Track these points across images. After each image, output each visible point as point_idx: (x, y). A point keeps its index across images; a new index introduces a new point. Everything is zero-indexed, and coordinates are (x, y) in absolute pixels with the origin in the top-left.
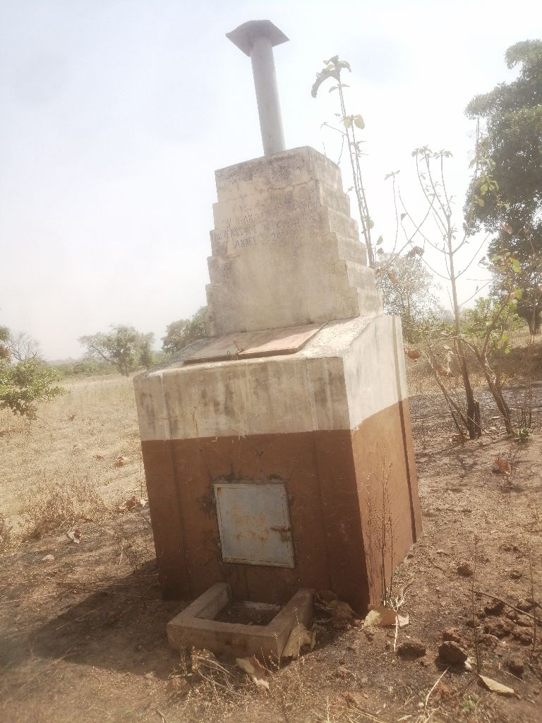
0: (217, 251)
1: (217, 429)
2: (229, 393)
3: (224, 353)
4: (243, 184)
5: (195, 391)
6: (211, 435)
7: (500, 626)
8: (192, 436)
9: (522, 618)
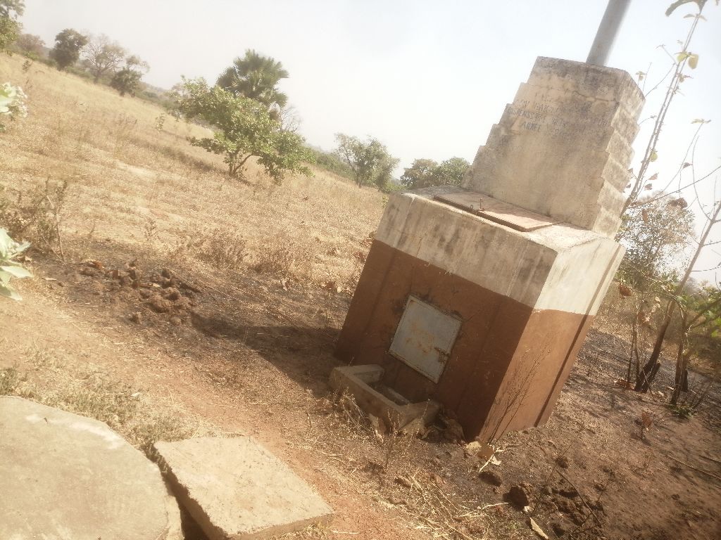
0: (505, 122)
1: (433, 258)
2: (457, 235)
3: (468, 205)
4: (555, 78)
5: (432, 223)
6: (428, 261)
7: (565, 504)
8: (413, 253)
9: (585, 509)
